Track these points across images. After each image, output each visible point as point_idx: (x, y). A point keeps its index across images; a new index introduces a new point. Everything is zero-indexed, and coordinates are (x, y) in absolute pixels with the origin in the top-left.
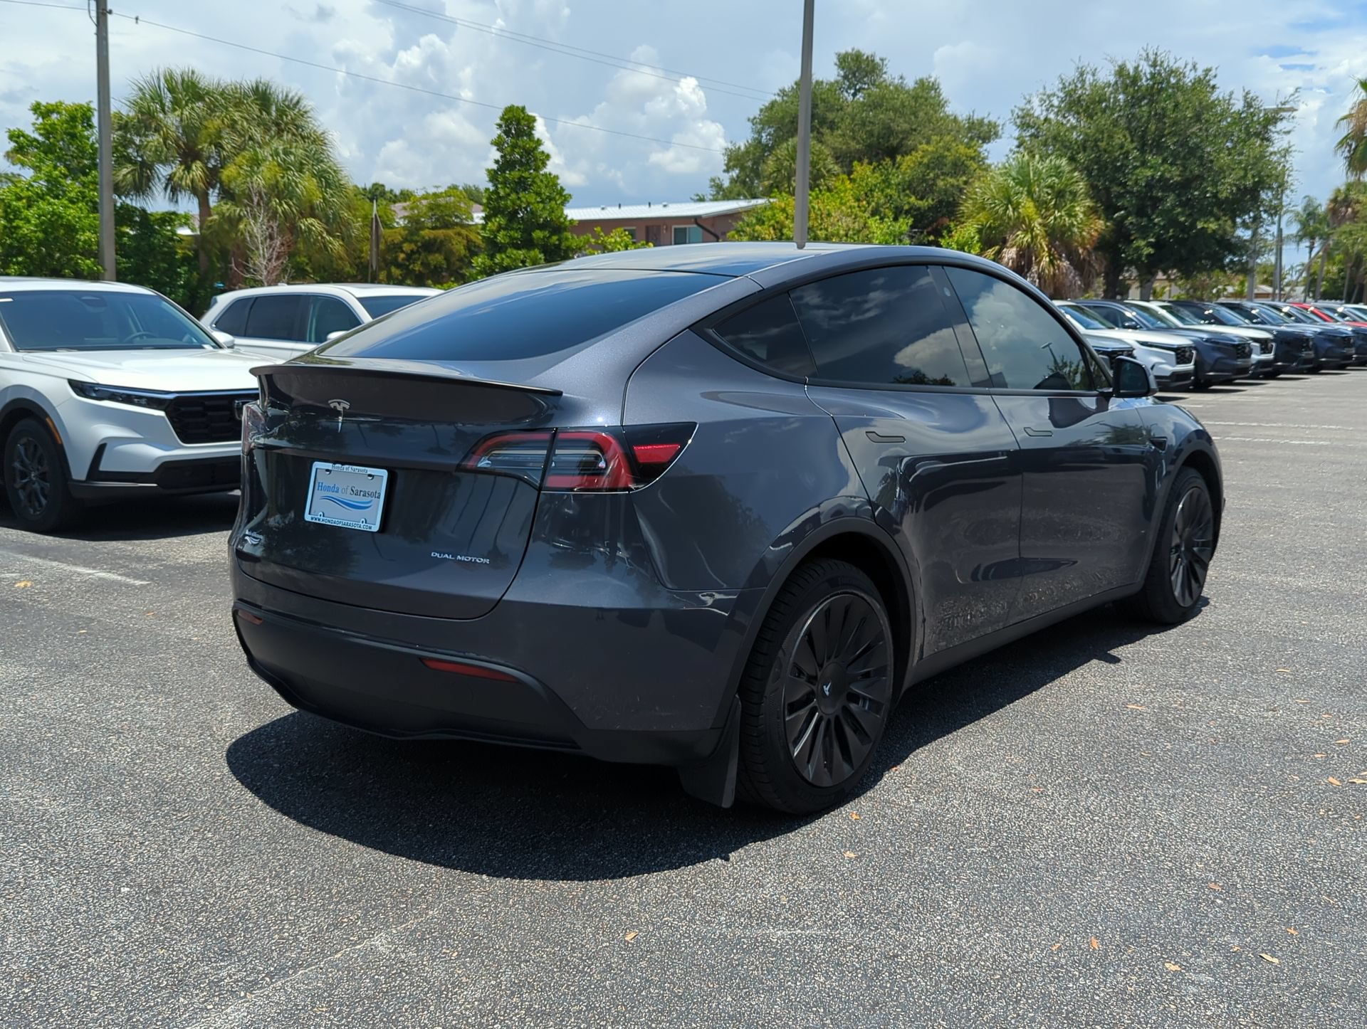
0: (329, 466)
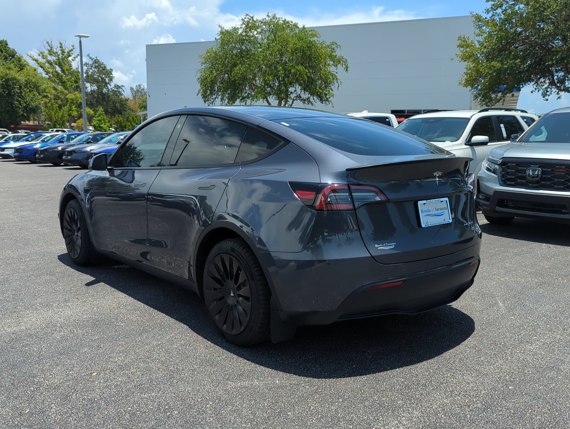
0: (425, 202)
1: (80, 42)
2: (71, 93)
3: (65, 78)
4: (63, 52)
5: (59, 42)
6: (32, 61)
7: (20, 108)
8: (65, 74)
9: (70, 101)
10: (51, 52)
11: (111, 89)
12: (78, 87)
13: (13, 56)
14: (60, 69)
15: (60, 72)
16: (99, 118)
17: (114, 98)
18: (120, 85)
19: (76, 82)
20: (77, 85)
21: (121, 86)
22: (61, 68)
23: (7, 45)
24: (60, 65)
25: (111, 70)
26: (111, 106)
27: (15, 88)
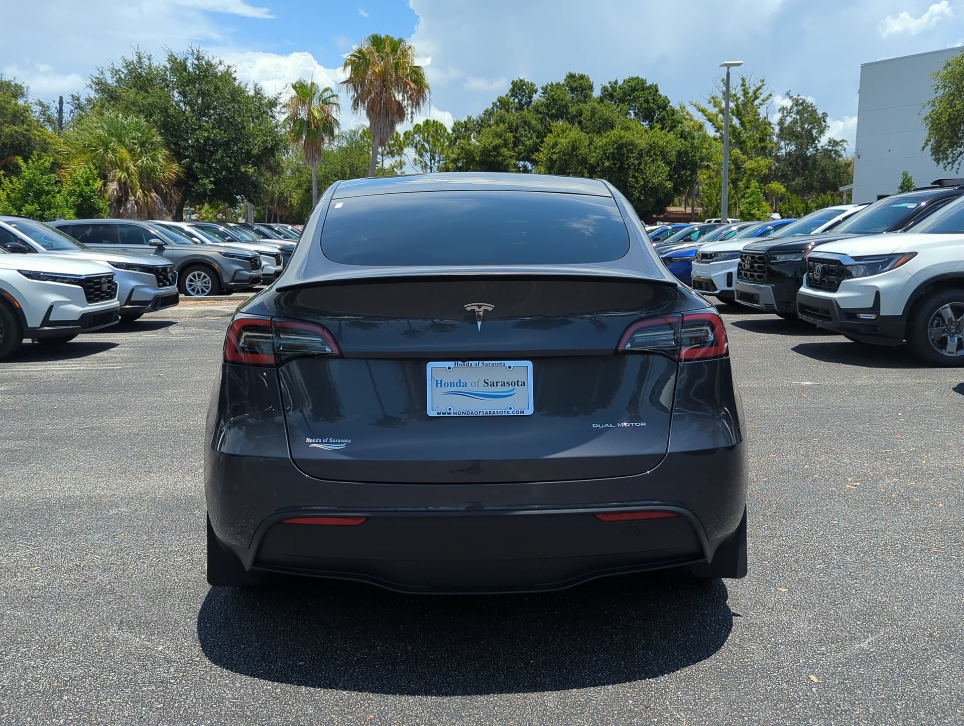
0: (451, 364)
1: (728, 74)
2: (752, 159)
3: (744, 136)
4: (746, 93)
5: (741, 77)
6: (697, 112)
7: (636, 188)
8: (745, 129)
9: (749, 172)
10: (727, 95)
11: (822, 147)
12: (764, 148)
13: (664, 108)
14: (739, 122)
15: (738, 126)
16: (751, 199)
17: (824, 162)
18: (838, 139)
19: (762, 140)
20: (762, 144)
21: (841, 142)
22: (740, 119)
23: (657, 91)
24: (739, 115)
25: (825, 115)
26: (818, 177)
27: (630, 157)
